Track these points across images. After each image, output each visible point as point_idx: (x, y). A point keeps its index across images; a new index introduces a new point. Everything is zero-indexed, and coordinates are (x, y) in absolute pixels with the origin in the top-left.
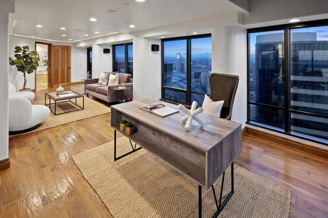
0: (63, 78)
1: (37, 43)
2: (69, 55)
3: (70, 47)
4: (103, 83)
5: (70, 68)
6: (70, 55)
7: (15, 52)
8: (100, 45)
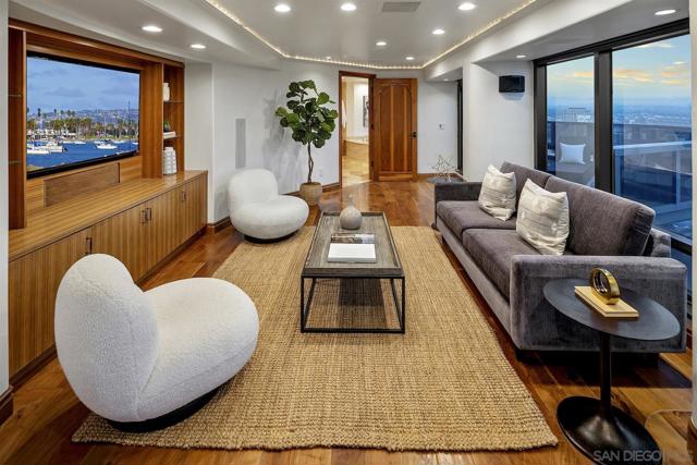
0: (399, 161)
1: (342, 73)
2: (412, 102)
3: (415, 80)
4: (494, 210)
5: (415, 135)
6: (416, 101)
7: (288, 95)
8: (484, 64)
